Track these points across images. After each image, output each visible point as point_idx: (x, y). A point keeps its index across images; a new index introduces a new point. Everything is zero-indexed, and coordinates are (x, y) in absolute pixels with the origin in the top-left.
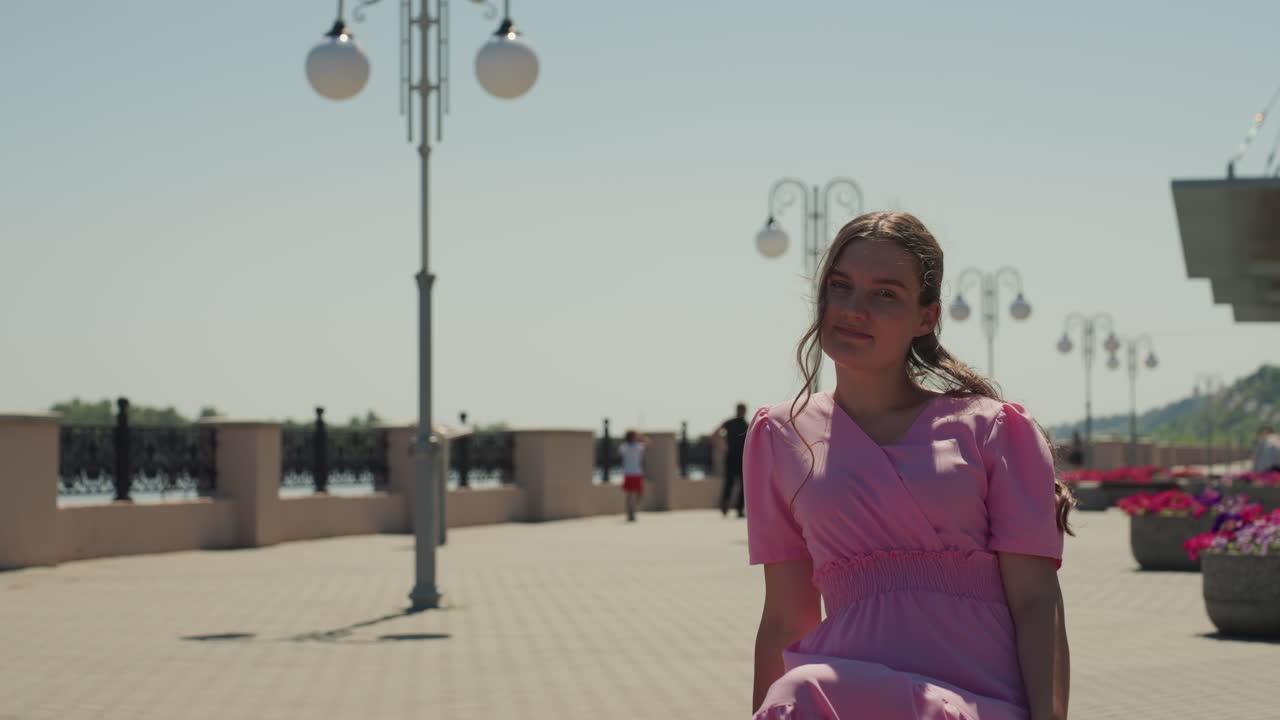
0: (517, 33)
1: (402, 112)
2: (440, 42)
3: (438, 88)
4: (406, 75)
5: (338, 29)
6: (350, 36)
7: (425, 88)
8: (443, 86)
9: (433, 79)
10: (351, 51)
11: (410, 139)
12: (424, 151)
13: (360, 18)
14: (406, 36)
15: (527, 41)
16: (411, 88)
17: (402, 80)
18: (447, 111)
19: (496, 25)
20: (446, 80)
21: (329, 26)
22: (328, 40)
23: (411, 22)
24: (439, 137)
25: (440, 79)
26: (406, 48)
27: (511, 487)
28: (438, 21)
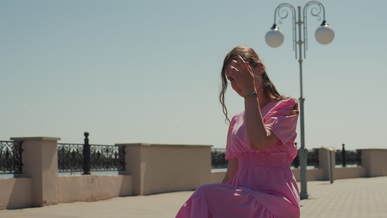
0: (328, 25)
1: (294, 50)
2: (304, 28)
3: (304, 42)
4: (295, 39)
5: (274, 26)
6: (278, 28)
7: (300, 43)
8: (306, 42)
9: (303, 40)
10: (278, 32)
11: (296, 58)
12: (300, 62)
13: (281, 23)
14: (294, 28)
15: (330, 27)
16: (296, 43)
17: (294, 41)
18: (307, 49)
19: (321, 22)
20: (307, 40)
21: (272, 26)
22: (271, 30)
23: (296, 23)
24: (305, 57)
25: (305, 40)
26: (294, 31)
27: (360, 167)
28: (304, 23)
